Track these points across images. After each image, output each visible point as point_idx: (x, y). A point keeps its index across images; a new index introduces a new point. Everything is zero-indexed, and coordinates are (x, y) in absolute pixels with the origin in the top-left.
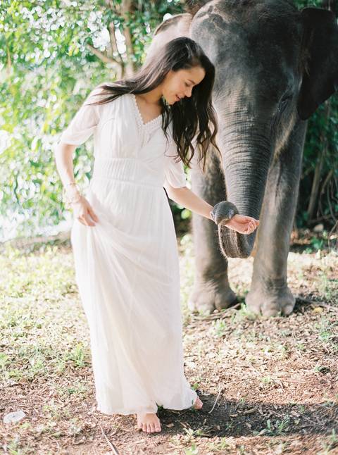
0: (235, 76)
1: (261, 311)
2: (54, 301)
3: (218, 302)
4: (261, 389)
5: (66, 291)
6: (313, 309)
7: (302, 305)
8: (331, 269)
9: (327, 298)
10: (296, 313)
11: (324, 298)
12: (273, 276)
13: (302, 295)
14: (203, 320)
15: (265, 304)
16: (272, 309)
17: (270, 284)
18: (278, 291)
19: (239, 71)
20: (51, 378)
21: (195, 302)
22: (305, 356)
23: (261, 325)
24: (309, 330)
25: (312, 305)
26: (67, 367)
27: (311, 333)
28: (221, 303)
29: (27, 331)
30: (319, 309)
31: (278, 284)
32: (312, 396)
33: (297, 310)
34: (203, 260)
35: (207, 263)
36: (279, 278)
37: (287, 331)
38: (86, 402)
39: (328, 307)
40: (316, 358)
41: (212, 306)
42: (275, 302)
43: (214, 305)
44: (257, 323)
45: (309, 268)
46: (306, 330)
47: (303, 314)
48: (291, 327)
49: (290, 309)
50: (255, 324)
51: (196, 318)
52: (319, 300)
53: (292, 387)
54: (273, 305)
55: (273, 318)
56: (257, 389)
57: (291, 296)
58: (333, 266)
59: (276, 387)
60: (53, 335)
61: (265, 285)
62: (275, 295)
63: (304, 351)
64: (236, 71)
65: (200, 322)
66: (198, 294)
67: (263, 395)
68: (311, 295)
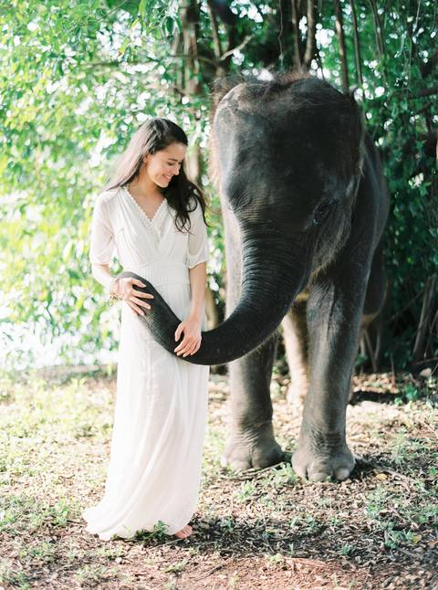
0: (258, 180)
1: (307, 473)
2: (62, 445)
3: (255, 458)
4: (265, 570)
5: (82, 434)
6: (375, 475)
7: (363, 469)
8: (420, 426)
9: (396, 462)
10: (352, 479)
11: (393, 463)
12: (325, 430)
13: (367, 457)
14: (231, 480)
15: (312, 465)
16: (320, 471)
17: (321, 439)
18: (331, 449)
19: (263, 174)
20: (20, 536)
21: (228, 457)
22: (340, 533)
23: (301, 492)
24: (360, 501)
25: (375, 470)
26: (43, 524)
27: (360, 506)
28: (259, 459)
29: (15, 479)
30: (383, 476)
31: (332, 440)
32: (325, 584)
33: (354, 475)
34: (239, 404)
35: (243, 409)
36: (331, 432)
37: (330, 501)
38: (49, 568)
39: (394, 474)
40: (351, 537)
41: (247, 464)
42: (324, 463)
43: (250, 463)
44: (297, 489)
45: (391, 423)
46: (356, 501)
47: (361, 481)
48: (339, 495)
49: (346, 473)
50: (294, 489)
51: (223, 476)
52: (387, 464)
53: (305, 571)
54: (322, 467)
55: (320, 483)
56: (261, 569)
57: (349, 456)
58: (422, 422)
59: (285, 569)
60: (44, 485)
61: (314, 441)
62: (326, 454)
63: (341, 527)
64: (259, 174)
65: (227, 483)
66: (234, 447)
67: (265, 577)
68: (379, 457)
